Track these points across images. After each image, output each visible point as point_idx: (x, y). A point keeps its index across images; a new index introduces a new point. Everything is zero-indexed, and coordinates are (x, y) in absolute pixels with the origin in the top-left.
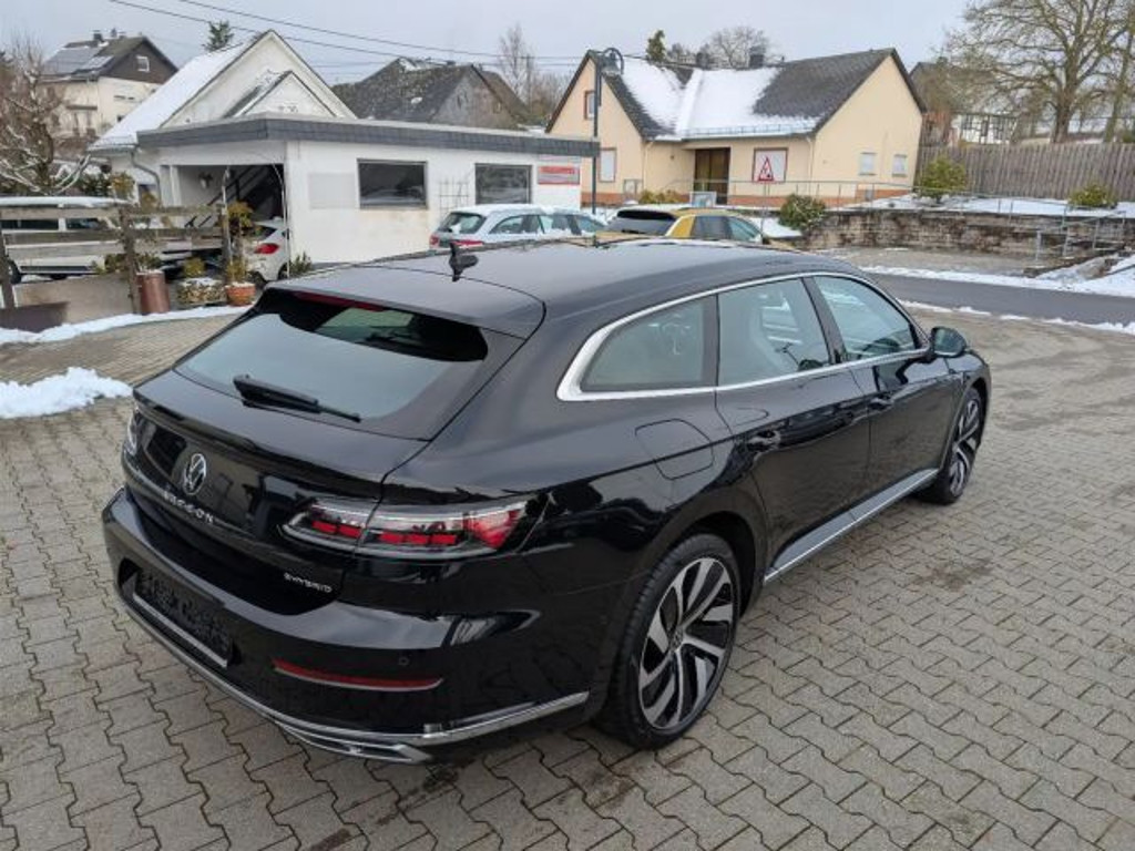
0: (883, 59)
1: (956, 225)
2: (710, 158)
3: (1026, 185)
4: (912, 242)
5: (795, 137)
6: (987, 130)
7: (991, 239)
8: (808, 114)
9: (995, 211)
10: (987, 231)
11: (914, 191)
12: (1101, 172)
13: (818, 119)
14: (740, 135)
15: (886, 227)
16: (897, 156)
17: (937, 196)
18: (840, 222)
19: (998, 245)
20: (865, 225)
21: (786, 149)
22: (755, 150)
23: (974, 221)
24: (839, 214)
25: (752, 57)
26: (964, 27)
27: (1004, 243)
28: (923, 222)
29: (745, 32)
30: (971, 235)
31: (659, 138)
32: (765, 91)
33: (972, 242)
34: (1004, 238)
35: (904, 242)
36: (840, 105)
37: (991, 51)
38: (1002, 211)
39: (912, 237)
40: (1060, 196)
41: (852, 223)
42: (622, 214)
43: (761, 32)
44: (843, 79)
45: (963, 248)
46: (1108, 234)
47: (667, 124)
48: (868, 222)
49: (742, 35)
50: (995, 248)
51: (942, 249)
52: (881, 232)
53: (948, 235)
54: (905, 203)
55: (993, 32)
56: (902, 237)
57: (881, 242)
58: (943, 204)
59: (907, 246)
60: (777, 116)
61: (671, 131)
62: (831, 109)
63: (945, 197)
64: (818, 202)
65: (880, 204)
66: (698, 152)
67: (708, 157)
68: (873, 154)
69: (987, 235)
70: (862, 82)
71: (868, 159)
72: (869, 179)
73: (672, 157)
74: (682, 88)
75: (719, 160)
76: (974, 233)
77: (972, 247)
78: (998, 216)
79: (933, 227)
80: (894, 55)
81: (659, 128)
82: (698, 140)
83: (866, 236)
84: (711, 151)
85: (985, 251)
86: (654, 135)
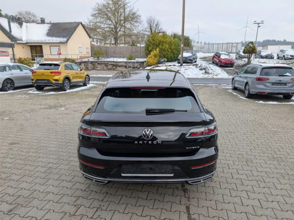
0: (79, 24)
1: (106, 64)
2: (36, 48)
3: (116, 55)
4: (97, 69)
5: (61, 43)
6: (98, 42)
7: (114, 67)
8: (63, 37)
9: (113, 61)
10: (113, 65)
11: (92, 56)
12: (130, 52)
13: (67, 38)
14: (45, 42)
15: (90, 65)
16: (86, 48)
17: (98, 58)
18: (79, 65)
19: (116, 68)
20: (85, 65)
21: (59, 46)
22: (50, 46)
23: (109, 63)
24: (79, 63)
25: (41, 20)
26: (91, 18)
27: (117, 68)
28: (99, 64)
29: (28, 13)
30: (110, 67)
31: (18, 42)
32: (49, 30)
33: (110, 68)
34: (117, 67)
35: (95, 69)
36: (72, 35)
37: (99, 24)
38: (114, 61)
39: (96, 68)
40: (124, 57)
41: (82, 65)
42: (41, 65)
43: (33, 13)
44: (70, 28)
45: (109, 69)
46: (136, 65)
47: (19, 38)
48: (85, 64)
49: (27, 13)
50: (116, 69)
51: (104, 70)
52: (89, 67)
53: (105, 67)
54: (91, 59)
55: (98, 20)
56: (94, 68)
57: (89, 69)
58: (100, 60)
59: (96, 70)
60: (54, 37)
61: (22, 40)
62: (70, 36)
63: (100, 58)
64: (73, 59)
65: (86, 60)
66: (31, 46)
67: (35, 48)
68: (81, 47)
69: (113, 66)
70: (75, 30)
71: (80, 49)
72: (81, 54)
73: (23, 48)
74: (21, 28)
75: (39, 48)
76: (110, 66)
77: (111, 69)
78: (114, 62)
79: (101, 65)
80: (81, 23)
81: (17, 39)
82: (31, 43)
83: (86, 68)
84: (36, 46)
85: (114, 70)
86: (16, 41)
